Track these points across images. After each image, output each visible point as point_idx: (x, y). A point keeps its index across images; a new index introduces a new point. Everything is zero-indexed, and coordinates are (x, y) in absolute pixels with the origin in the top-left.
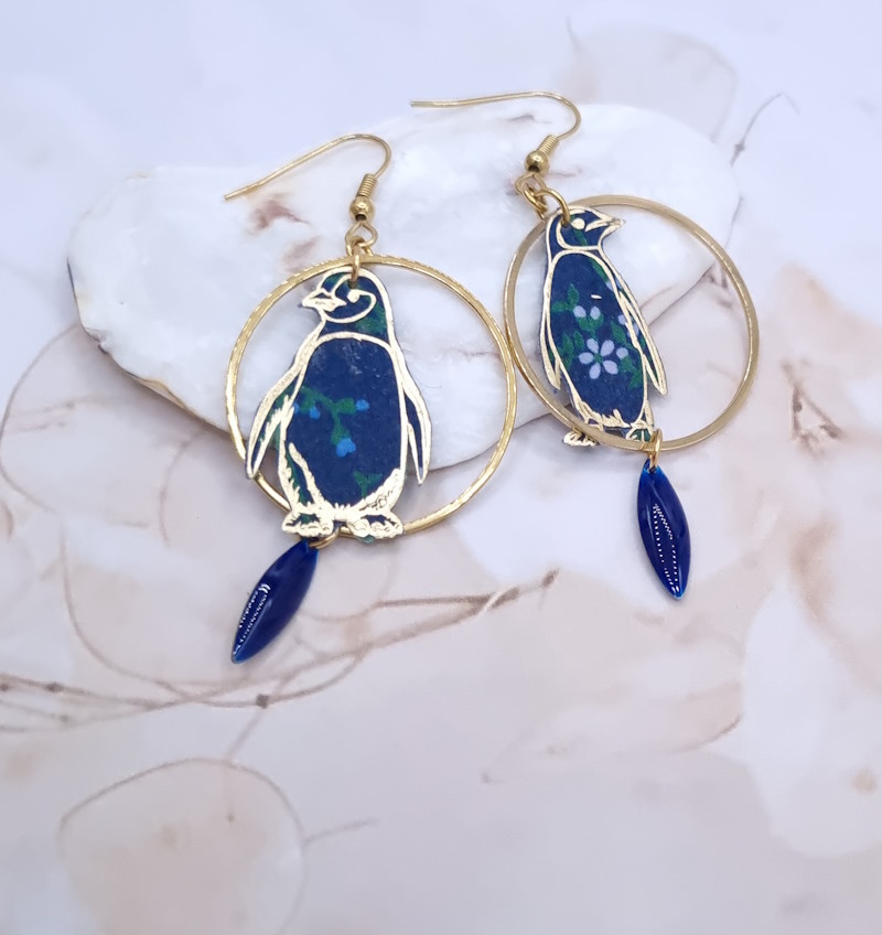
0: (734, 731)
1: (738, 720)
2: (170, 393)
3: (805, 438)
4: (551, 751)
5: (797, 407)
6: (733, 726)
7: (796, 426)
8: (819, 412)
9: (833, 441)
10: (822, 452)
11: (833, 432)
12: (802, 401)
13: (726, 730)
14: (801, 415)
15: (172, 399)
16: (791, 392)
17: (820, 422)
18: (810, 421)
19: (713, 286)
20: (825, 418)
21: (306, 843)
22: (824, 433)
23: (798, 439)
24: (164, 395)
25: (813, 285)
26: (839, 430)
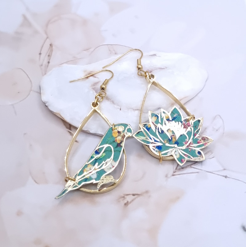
0: (35, 183)
1: (38, 183)
2: (61, 116)
3: (124, 197)
4: (31, 145)
5: (134, 195)
6: (36, 183)
7: (127, 195)
8: (133, 201)
9: (123, 204)
10: (119, 202)
11: (126, 204)
12: (136, 196)
13: (35, 181)
14: (132, 196)
15: (60, 117)
16: (139, 193)
17: (129, 201)
18: (129, 199)
19: (173, 172)
20: (131, 202)
21: (12, 105)
22: (126, 202)
23: (123, 195)
24: (59, 116)
25: (178, 198)
26: (127, 206)
